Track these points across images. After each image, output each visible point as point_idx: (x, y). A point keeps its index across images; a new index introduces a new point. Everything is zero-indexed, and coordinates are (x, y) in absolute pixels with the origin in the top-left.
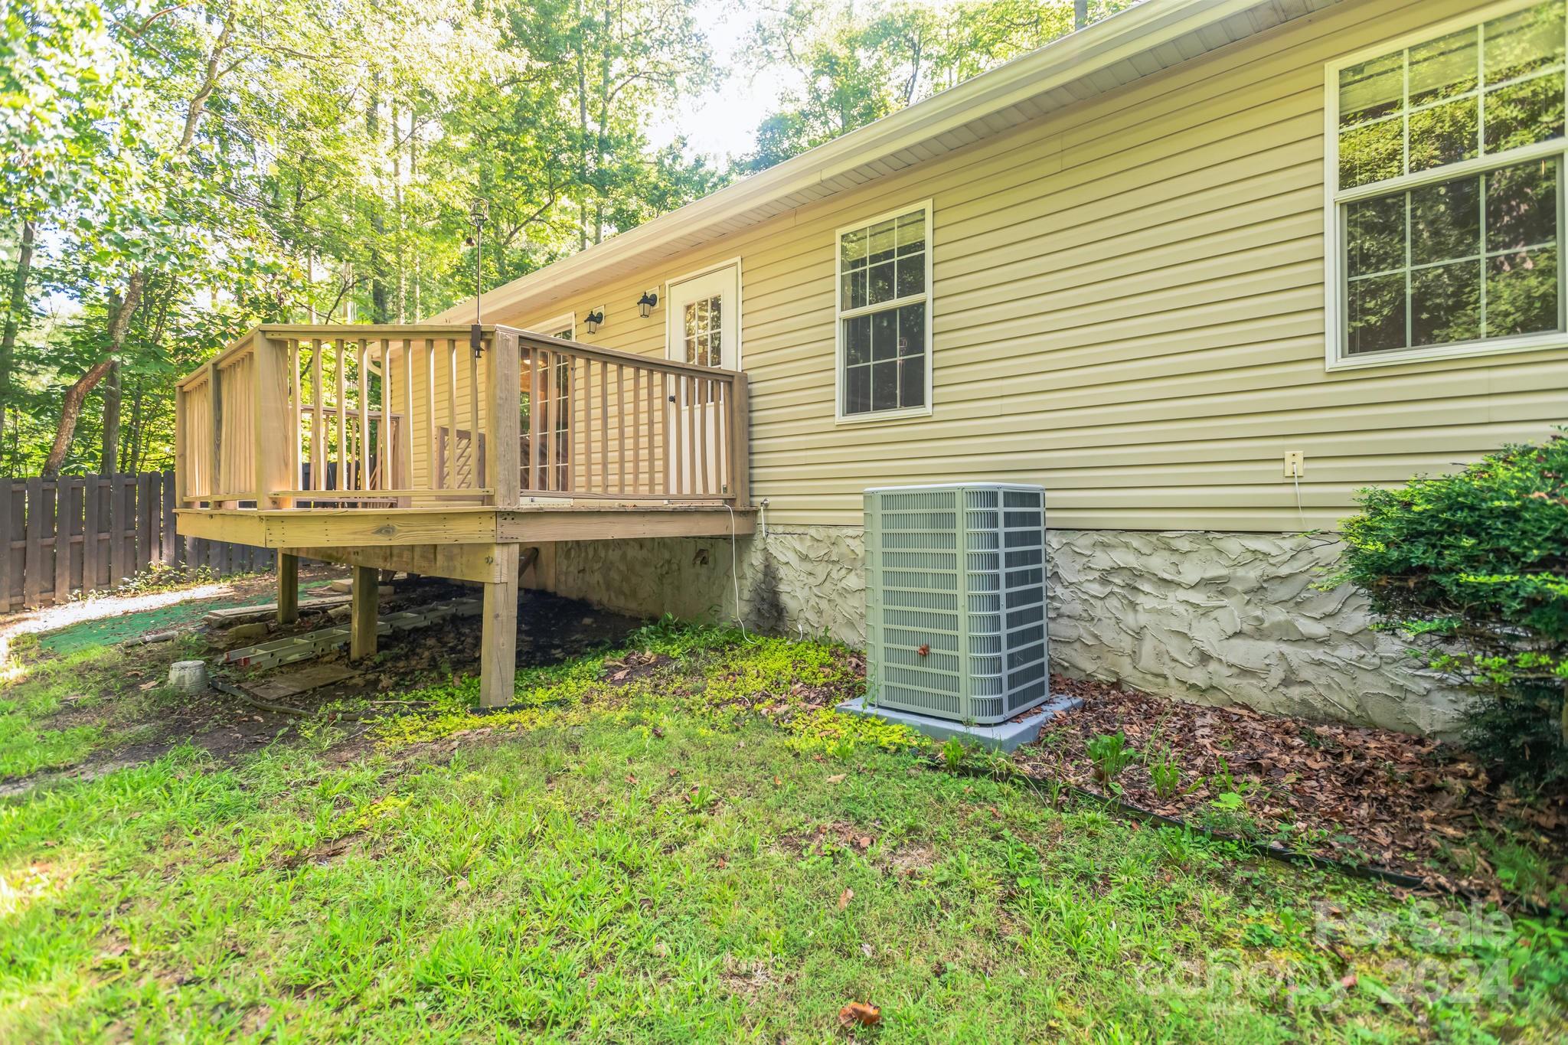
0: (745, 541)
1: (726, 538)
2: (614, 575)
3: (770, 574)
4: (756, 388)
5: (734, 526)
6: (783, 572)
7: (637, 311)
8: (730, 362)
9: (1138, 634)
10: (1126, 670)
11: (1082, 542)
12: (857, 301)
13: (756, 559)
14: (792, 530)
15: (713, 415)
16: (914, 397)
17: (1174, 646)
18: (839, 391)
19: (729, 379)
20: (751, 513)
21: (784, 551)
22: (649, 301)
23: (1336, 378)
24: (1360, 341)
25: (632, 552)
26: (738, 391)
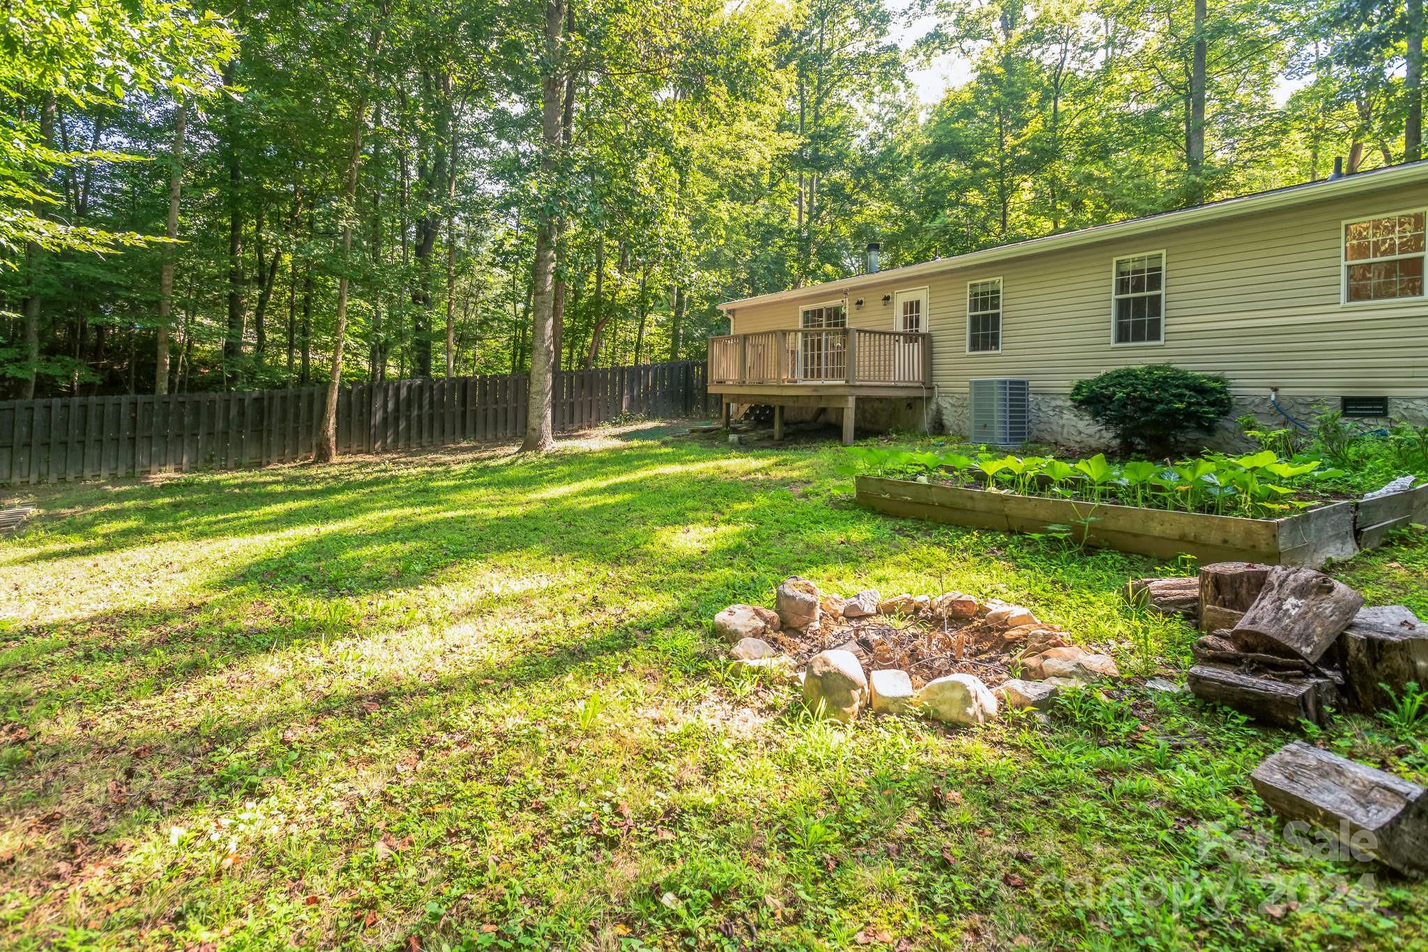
0: (929, 399)
1: (921, 398)
2: (868, 415)
3: (939, 412)
4: (935, 339)
5: (925, 393)
6: (945, 411)
7: (882, 302)
8: (924, 328)
9: (1063, 426)
10: (1060, 438)
11: (1047, 398)
12: (976, 310)
13: (934, 407)
14: (947, 394)
15: (916, 348)
17: (1072, 430)
18: (967, 342)
19: (924, 336)
20: (931, 388)
21: (945, 403)
22: (887, 298)
24: (1121, 338)
25: (877, 405)
26: (928, 340)
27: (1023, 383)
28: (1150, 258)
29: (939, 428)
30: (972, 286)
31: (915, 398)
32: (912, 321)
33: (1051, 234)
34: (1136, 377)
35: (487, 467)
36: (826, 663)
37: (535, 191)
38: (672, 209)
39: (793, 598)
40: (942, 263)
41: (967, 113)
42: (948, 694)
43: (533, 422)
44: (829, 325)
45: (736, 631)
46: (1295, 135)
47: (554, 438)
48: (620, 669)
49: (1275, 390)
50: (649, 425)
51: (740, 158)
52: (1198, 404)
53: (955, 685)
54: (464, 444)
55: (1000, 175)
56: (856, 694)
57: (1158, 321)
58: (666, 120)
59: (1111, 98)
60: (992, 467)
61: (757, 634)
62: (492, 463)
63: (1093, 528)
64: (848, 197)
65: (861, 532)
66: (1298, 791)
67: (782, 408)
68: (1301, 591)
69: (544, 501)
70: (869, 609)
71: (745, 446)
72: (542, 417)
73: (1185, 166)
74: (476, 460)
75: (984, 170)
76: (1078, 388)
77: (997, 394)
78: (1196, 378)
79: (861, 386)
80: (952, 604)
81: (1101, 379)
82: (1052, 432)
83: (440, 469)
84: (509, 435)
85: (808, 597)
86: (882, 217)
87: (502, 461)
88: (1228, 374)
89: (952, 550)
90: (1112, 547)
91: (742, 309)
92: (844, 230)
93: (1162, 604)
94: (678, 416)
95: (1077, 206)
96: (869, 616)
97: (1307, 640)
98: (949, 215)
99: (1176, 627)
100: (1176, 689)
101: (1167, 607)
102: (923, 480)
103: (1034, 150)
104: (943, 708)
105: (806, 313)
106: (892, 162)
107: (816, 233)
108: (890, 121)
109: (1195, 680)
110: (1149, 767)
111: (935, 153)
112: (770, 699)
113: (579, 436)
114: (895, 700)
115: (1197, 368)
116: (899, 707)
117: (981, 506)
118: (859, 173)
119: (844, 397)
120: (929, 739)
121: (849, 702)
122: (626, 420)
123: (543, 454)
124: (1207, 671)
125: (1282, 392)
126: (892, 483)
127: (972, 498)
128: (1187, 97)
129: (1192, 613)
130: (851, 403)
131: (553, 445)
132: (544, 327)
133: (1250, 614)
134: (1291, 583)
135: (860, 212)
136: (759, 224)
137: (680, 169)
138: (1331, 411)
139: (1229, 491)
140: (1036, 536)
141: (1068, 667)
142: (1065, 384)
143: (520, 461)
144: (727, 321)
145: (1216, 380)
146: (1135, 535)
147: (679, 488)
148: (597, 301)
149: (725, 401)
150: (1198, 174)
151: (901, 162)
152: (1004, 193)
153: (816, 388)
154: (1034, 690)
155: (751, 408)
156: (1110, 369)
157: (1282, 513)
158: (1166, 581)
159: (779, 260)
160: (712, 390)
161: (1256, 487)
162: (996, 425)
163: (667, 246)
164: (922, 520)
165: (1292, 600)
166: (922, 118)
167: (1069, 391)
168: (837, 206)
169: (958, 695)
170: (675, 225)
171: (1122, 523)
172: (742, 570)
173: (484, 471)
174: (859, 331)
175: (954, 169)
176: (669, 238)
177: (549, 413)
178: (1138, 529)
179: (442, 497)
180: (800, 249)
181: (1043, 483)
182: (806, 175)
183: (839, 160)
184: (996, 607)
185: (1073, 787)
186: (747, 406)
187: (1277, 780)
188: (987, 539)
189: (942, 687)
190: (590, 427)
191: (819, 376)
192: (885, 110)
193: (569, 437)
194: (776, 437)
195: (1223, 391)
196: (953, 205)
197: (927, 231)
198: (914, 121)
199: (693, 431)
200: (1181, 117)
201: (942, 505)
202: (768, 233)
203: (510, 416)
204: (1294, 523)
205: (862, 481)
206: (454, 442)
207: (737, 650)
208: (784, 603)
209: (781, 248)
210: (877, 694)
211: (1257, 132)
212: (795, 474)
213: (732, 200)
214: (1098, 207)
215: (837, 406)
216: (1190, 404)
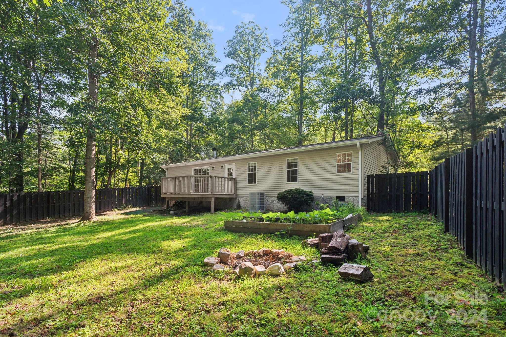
0: (236, 198)
3: (239, 202)
4: (237, 180)
5: (235, 197)
6: (241, 202)
8: (234, 177)
12: (249, 171)
13: (237, 201)
14: (242, 197)
15: (232, 182)
16: (255, 183)
18: (247, 181)
19: (234, 179)
20: (237, 195)
21: (241, 199)
22: (222, 167)
23: (286, 184)
24: (288, 181)
26: (235, 180)
27: (263, 193)
28: (295, 159)
29: (239, 207)
30: (248, 164)
31: (232, 198)
32: (230, 174)
33: (265, 150)
34: (293, 191)
35: (66, 228)
36: (245, 265)
37: (91, 119)
38: (146, 131)
39: (224, 253)
40: (238, 157)
41: (240, 110)
42: (274, 268)
43: (87, 209)
44: (203, 174)
45: (212, 264)
46: (322, 128)
47: (96, 215)
48: (180, 278)
49: (323, 195)
50: (135, 209)
51: (168, 115)
52: (307, 198)
53: (276, 266)
54: (49, 220)
55: (252, 130)
56: (253, 272)
57: (297, 176)
58: (142, 98)
59: (279, 111)
60: (264, 216)
61: (217, 263)
62: (68, 226)
63: (291, 230)
64: (205, 132)
65: (230, 237)
66: (347, 271)
67: (189, 202)
68: (340, 237)
69: (105, 238)
70: (242, 255)
71: (177, 215)
72: (91, 207)
73: (298, 133)
74: (59, 225)
75: (247, 128)
76: (279, 195)
77: (257, 197)
78: (306, 192)
79: (216, 194)
80: (263, 251)
81: (284, 192)
82: (271, 207)
83: (42, 230)
84: (71, 215)
85: (228, 253)
86: (215, 140)
87: (73, 225)
88: (313, 191)
89: (257, 239)
90: (296, 235)
91: (170, 168)
92: (202, 143)
93: (311, 245)
94: (145, 206)
95: (272, 142)
96: (242, 257)
97: (342, 246)
98: (236, 142)
99: (314, 250)
100: (318, 261)
101: (312, 245)
102: (245, 221)
103: (261, 124)
104: (273, 272)
105: (195, 170)
106: (219, 122)
107: (193, 143)
108: (215, 108)
109: (322, 258)
110: (318, 275)
111: (232, 121)
112: (230, 277)
113: (105, 215)
114: (262, 272)
115: (306, 189)
116: (263, 273)
117: (262, 227)
118: (208, 124)
119: (211, 198)
120: (272, 279)
121: (252, 274)
122: (124, 208)
123: (92, 221)
124: (324, 256)
125: (324, 195)
126: (236, 222)
127: (260, 225)
128: (298, 114)
129: (317, 246)
130: (213, 200)
131: (95, 218)
132: (91, 172)
133: (331, 243)
134: (338, 235)
135: (208, 137)
136: (174, 138)
137: (149, 117)
138: (334, 200)
139: (319, 219)
140: (278, 233)
141: (297, 259)
142: (275, 194)
143: (82, 225)
144: (164, 172)
145: (310, 192)
146: (300, 231)
147: (160, 229)
148: (109, 162)
149: (167, 200)
150: (301, 136)
151: (221, 122)
152: (252, 136)
153: (201, 195)
154: (292, 265)
155: (175, 202)
156: (286, 189)
157: (331, 223)
158: (312, 239)
159: (181, 151)
160: (162, 196)
161: (325, 217)
162: (257, 206)
163: (145, 144)
164: (246, 232)
165: (339, 239)
166: (225, 108)
167: (277, 195)
168: (200, 134)
169: (277, 268)
170: (146, 136)
171: (298, 228)
172: (200, 250)
173: (66, 230)
174: (215, 177)
175: (237, 127)
176: (146, 141)
177: (94, 205)
178: (301, 229)
179: (53, 240)
180: (187, 148)
181: (277, 220)
182: (189, 123)
183: (201, 119)
184: (274, 250)
185: (305, 281)
186: (174, 202)
187: (343, 271)
188: (265, 235)
189: (273, 267)
190: (109, 211)
191: (205, 191)
192: (213, 104)
193: (100, 215)
194: (187, 211)
195: (312, 195)
196: (237, 138)
197: (230, 145)
198: (223, 109)
199: (154, 211)
200: (297, 120)
201: (251, 228)
202: (177, 141)
203: (71, 208)
204: (333, 225)
205: (226, 222)
206: (43, 219)
207: (214, 268)
208: (221, 255)
209: (181, 147)
210: (257, 271)
211: (314, 126)
212: (200, 223)
213: (166, 129)
214: (277, 143)
215: (209, 201)
216: (305, 199)
